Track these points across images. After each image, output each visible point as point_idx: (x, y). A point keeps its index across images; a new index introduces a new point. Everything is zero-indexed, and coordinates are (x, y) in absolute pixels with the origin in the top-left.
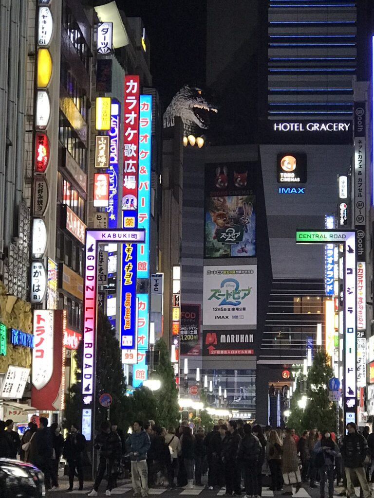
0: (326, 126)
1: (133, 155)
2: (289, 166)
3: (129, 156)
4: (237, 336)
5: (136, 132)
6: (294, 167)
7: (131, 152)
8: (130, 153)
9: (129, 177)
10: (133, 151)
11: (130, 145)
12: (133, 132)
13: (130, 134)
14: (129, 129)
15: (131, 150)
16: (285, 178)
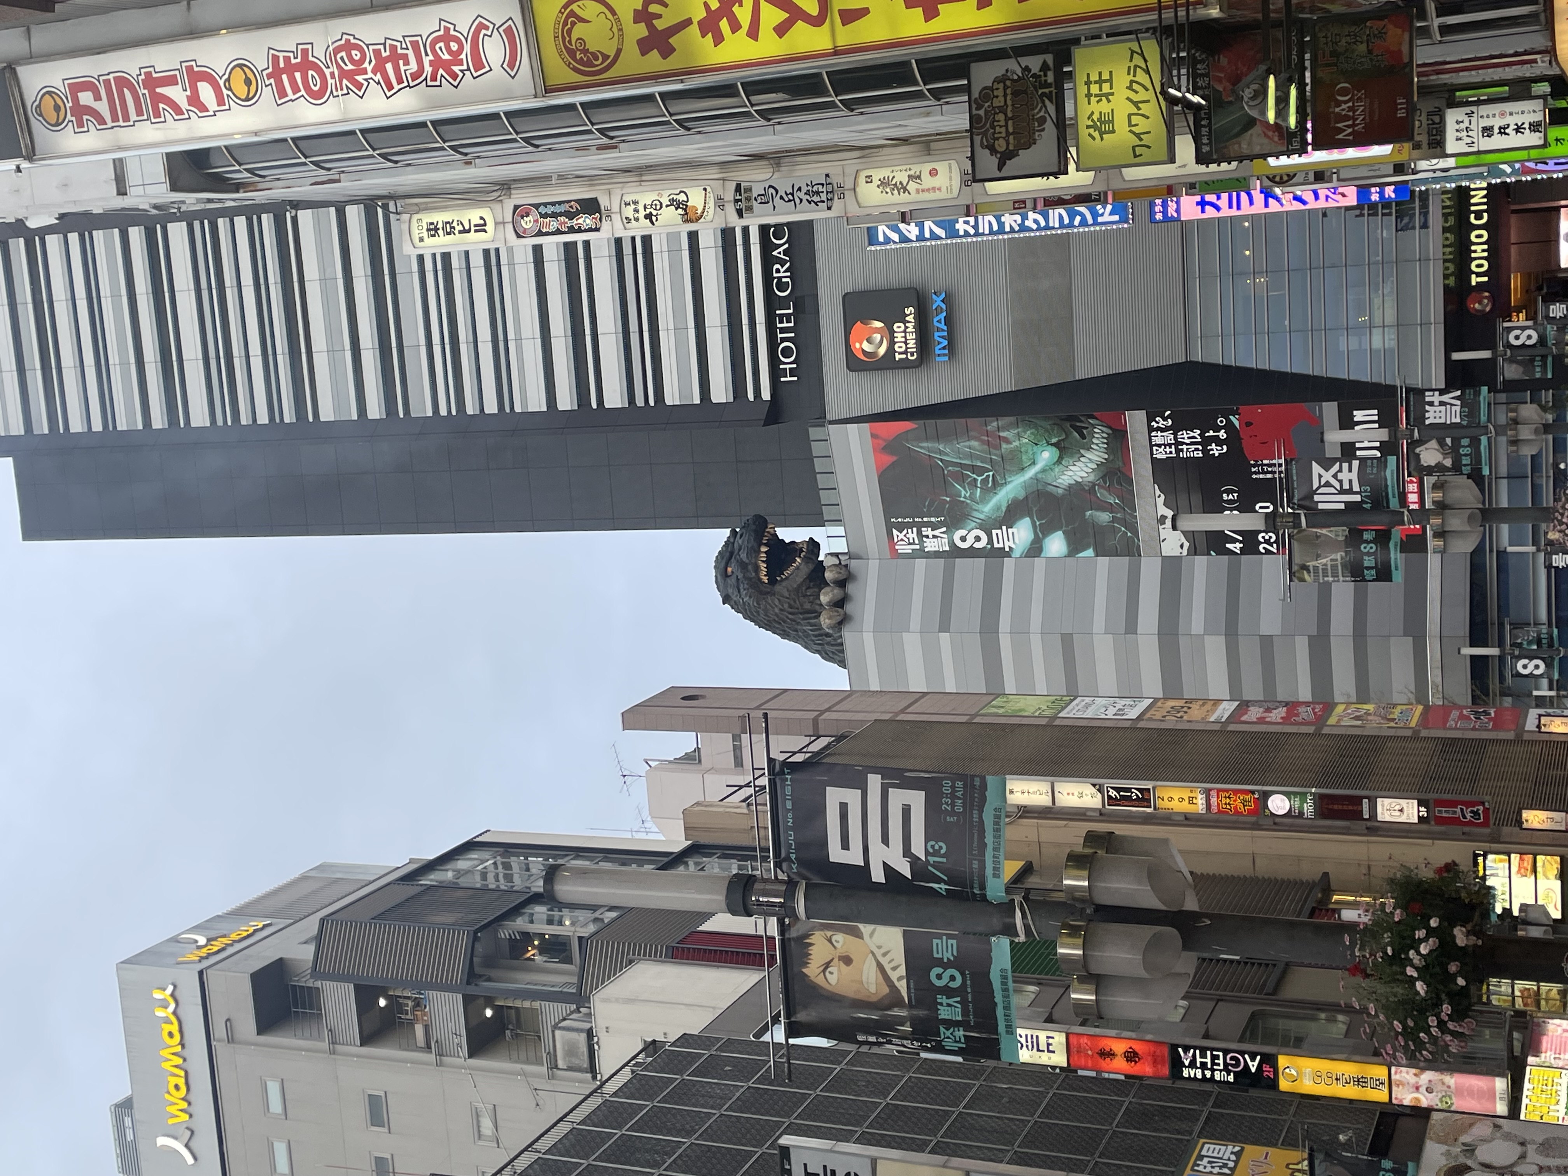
16: (907, 348)
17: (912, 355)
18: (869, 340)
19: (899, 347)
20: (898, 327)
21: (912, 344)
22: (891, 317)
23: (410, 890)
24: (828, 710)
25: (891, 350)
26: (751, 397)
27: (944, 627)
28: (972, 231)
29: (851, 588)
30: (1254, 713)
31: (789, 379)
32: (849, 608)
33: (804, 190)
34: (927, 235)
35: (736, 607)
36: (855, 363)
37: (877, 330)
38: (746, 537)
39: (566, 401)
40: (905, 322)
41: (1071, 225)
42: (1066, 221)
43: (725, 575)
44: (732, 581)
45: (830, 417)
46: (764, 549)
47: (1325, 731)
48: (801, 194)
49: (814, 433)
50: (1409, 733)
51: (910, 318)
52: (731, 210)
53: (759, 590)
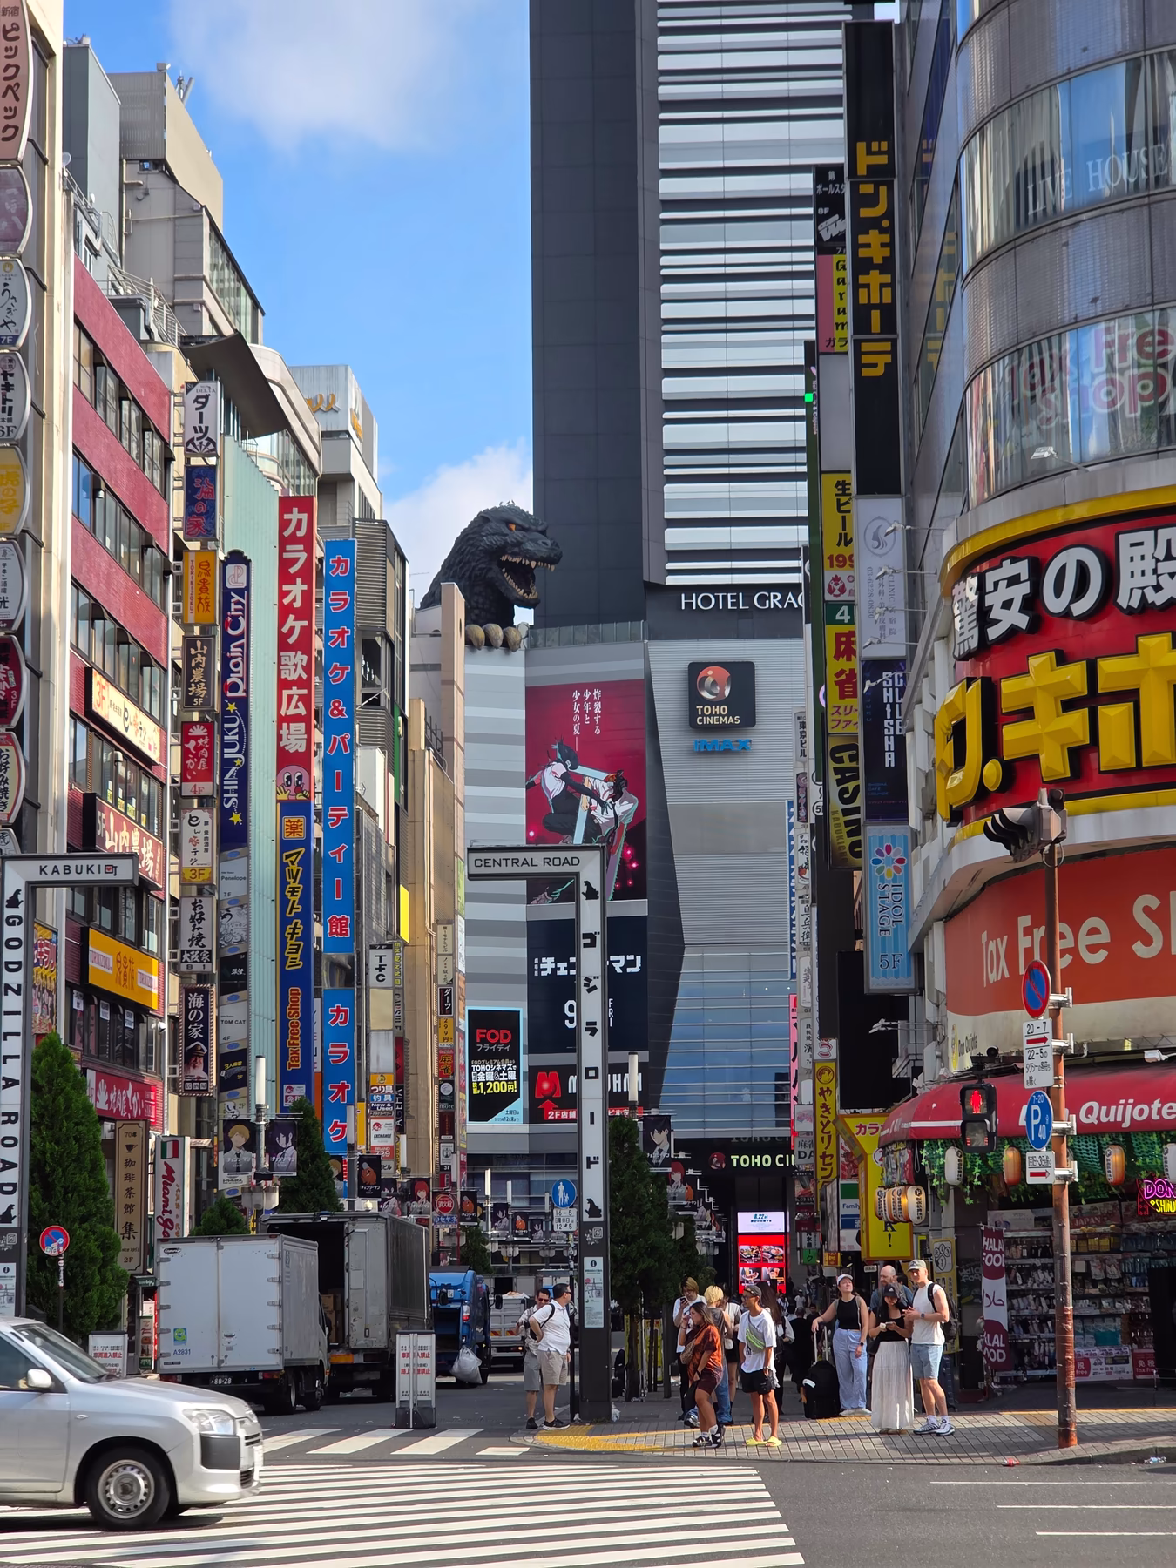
0: (796, 598)
1: (300, 677)
2: (717, 690)
3: (290, 679)
5: (305, 623)
6: (727, 692)
7: (295, 670)
8: (292, 671)
9: (292, 725)
10: (299, 667)
11: (293, 654)
12: (299, 625)
13: (292, 629)
14: (292, 617)
15: (296, 665)
16: (706, 716)
17: (700, 721)
18: (714, 683)
19: (707, 709)
20: (724, 709)
21: (710, 720)
22: (732, 704)
25: (705, 702)
26: (669, 566)
31: (683, 601)
36: (695, 671)
37: (722, 691)
38: (544, 548)
39: (670, 387)
40: (728, 715)
43: (508, 523)
44: (503, 528)
45: (651, 647)
46: (533, 564)
51: (731, 719)
53: (495, 553)
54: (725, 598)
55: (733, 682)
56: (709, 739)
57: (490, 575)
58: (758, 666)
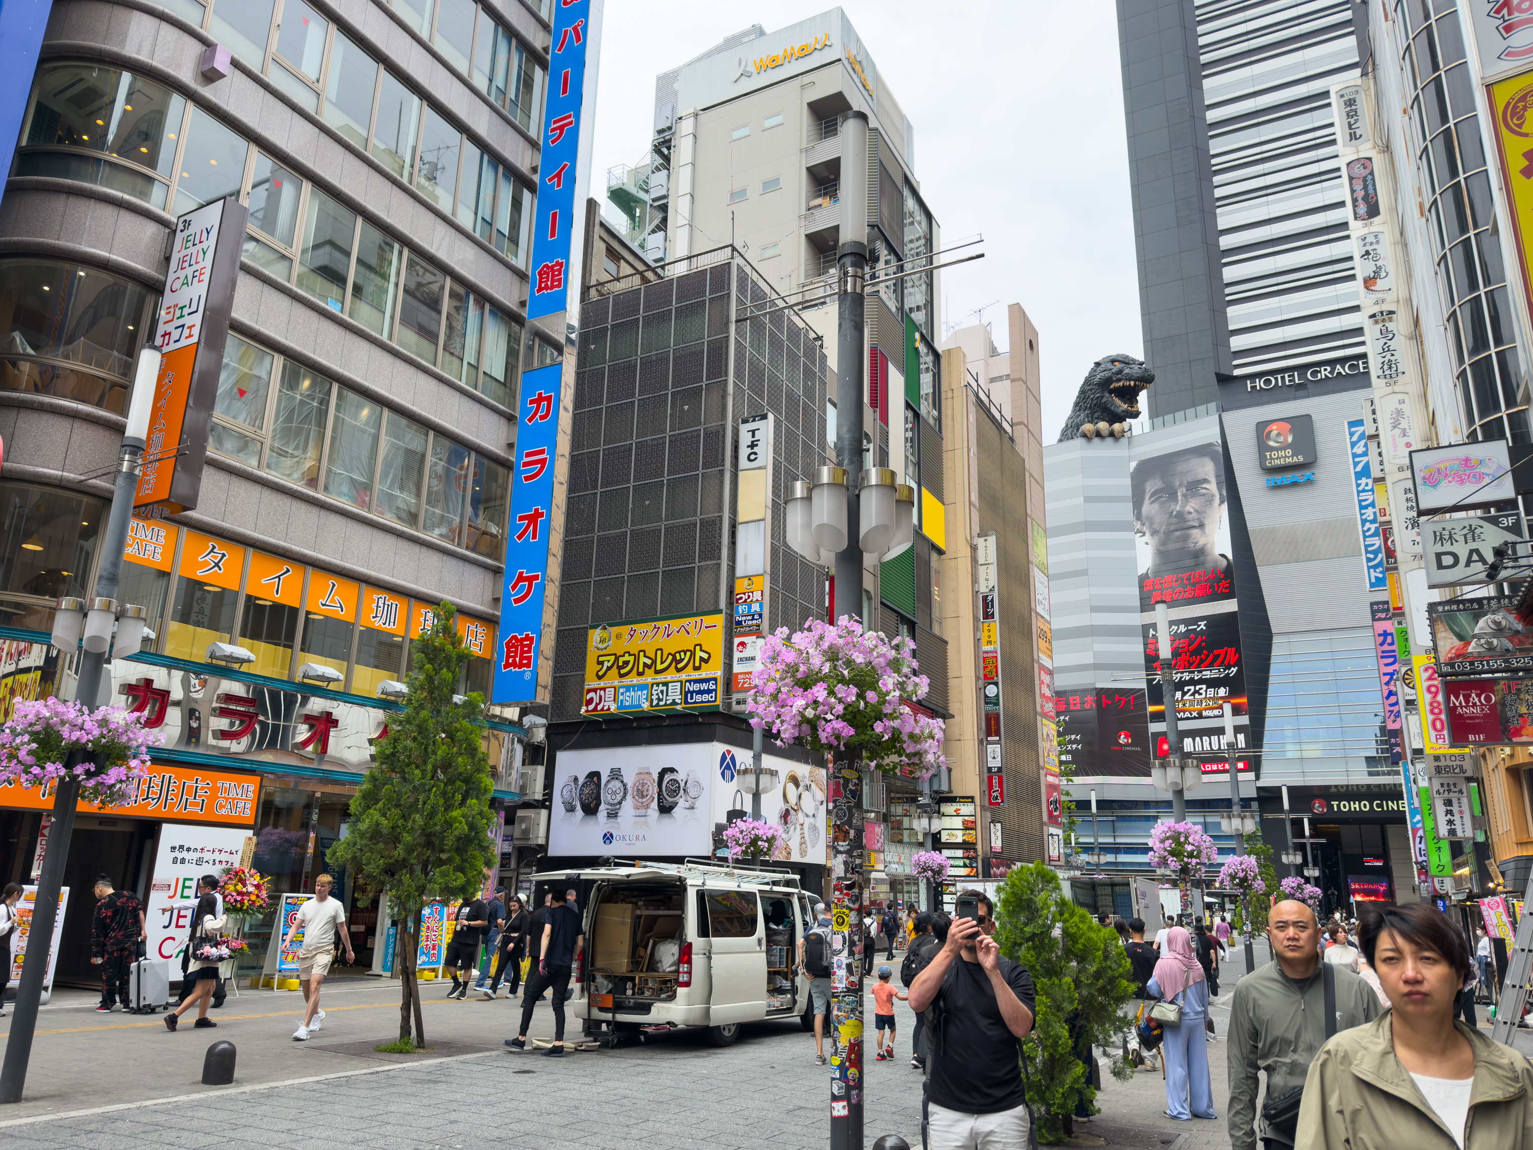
0: (1343, 368)
2: (1281, 439)
4: (1214, 739)
6: (1290, 439)
16: (1274, 459)
17: (1270, 463)
18: (1278, 435)
19: (1274, 454)
20: (1289, 452)
21: (1277, 462)
22: (1295, 447)
23: (899, 181)
24: (1029, 431)
25: (1272, 449)
26: (1235, 362)
27: (1087, 499)
28: (1360, 488)
29: (1110, 440)
30: (1046, 678)
31: (1249, 385)
32: (1096, 440)
33: (1392, 358)
34: (1357, 460)
35: (1093, 371)
36: (1262, 428)
37: (1286, 439)
38: (1139, 371)
39: (1225, 242)
40: (1292, 456)
41: (1367, 552)
42: (1370, 549)
43: (1113, 361)
44: (1110, 366)
45: (1225, 416)
46: (1132, 383)
47: (1039, 718)
48: (1389, 356)
49: (1212, 406)
50: (1041, 763)
51: (1295, 459)
52: (1376, 309)
53: (1105, 384)
54: (1283, 378)
55: (1292, 431)
56: (1280, 478)
57: (1104, 400)
58: (1314, 417)
